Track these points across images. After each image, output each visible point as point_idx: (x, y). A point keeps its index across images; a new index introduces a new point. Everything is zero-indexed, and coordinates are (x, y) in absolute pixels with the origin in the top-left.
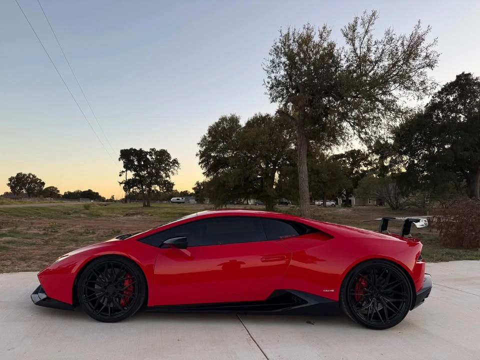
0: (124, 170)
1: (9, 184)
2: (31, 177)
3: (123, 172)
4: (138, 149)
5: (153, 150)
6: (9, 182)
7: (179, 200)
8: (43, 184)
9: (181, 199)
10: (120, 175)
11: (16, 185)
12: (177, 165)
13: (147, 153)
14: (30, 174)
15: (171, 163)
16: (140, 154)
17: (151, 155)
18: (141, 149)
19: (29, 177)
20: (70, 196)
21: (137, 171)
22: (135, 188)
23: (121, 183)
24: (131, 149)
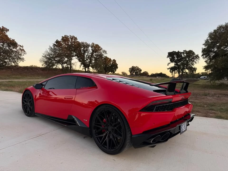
0: (170, 62)
1: (129, 71)
2: (137, 68)
3: (169, 63)
4: (177, 51)
5: (185, 51)
6: (129, 70)
7: (205, 77)
8: (141, 70)
9: (206, 77)
10: (168, 65)
11: (132, 71)
12: (198, 58)
13: (182, 53)
14: (136, 67)
15: (195, 57)
16: (178, 54)
17: (183, 54)
18: (178, 51)
19: (136, 68)
20: (153, 75)
21: (176, 63)
22: (176, 71)
23: (168, 69)
24: (173, 52)
